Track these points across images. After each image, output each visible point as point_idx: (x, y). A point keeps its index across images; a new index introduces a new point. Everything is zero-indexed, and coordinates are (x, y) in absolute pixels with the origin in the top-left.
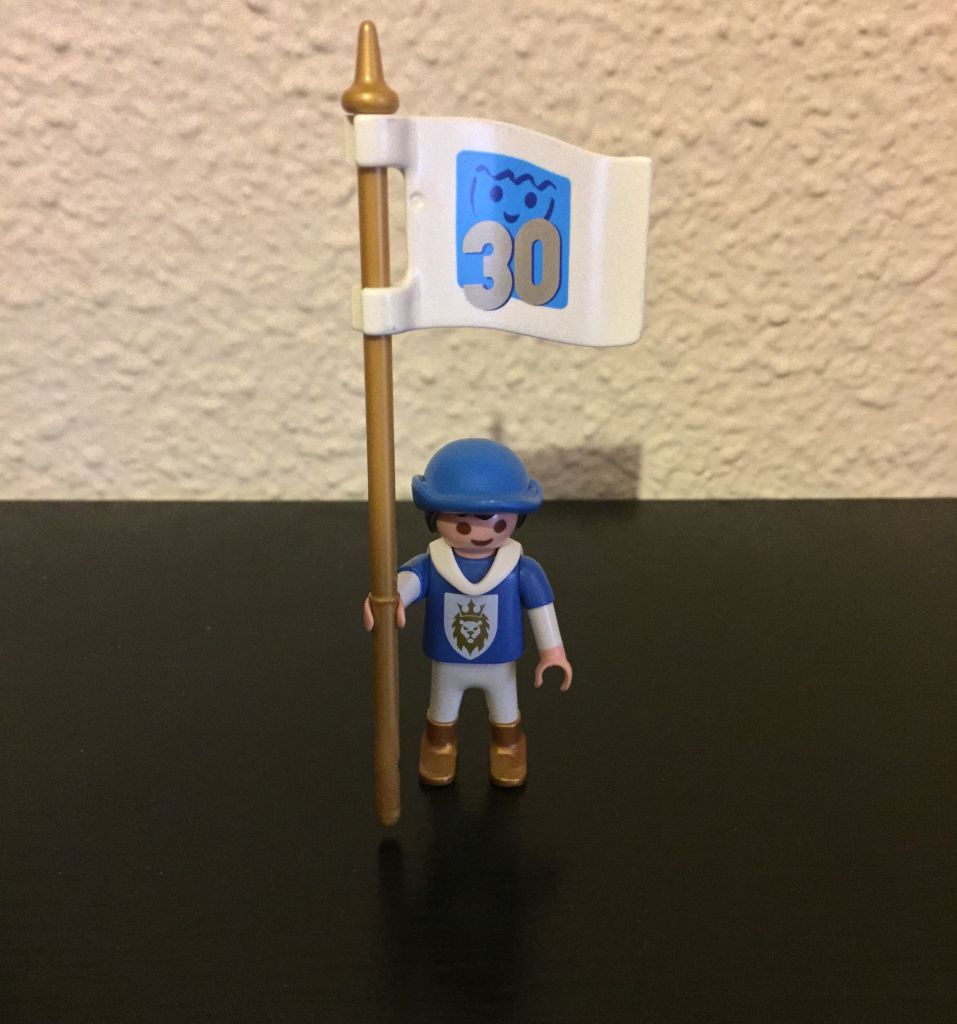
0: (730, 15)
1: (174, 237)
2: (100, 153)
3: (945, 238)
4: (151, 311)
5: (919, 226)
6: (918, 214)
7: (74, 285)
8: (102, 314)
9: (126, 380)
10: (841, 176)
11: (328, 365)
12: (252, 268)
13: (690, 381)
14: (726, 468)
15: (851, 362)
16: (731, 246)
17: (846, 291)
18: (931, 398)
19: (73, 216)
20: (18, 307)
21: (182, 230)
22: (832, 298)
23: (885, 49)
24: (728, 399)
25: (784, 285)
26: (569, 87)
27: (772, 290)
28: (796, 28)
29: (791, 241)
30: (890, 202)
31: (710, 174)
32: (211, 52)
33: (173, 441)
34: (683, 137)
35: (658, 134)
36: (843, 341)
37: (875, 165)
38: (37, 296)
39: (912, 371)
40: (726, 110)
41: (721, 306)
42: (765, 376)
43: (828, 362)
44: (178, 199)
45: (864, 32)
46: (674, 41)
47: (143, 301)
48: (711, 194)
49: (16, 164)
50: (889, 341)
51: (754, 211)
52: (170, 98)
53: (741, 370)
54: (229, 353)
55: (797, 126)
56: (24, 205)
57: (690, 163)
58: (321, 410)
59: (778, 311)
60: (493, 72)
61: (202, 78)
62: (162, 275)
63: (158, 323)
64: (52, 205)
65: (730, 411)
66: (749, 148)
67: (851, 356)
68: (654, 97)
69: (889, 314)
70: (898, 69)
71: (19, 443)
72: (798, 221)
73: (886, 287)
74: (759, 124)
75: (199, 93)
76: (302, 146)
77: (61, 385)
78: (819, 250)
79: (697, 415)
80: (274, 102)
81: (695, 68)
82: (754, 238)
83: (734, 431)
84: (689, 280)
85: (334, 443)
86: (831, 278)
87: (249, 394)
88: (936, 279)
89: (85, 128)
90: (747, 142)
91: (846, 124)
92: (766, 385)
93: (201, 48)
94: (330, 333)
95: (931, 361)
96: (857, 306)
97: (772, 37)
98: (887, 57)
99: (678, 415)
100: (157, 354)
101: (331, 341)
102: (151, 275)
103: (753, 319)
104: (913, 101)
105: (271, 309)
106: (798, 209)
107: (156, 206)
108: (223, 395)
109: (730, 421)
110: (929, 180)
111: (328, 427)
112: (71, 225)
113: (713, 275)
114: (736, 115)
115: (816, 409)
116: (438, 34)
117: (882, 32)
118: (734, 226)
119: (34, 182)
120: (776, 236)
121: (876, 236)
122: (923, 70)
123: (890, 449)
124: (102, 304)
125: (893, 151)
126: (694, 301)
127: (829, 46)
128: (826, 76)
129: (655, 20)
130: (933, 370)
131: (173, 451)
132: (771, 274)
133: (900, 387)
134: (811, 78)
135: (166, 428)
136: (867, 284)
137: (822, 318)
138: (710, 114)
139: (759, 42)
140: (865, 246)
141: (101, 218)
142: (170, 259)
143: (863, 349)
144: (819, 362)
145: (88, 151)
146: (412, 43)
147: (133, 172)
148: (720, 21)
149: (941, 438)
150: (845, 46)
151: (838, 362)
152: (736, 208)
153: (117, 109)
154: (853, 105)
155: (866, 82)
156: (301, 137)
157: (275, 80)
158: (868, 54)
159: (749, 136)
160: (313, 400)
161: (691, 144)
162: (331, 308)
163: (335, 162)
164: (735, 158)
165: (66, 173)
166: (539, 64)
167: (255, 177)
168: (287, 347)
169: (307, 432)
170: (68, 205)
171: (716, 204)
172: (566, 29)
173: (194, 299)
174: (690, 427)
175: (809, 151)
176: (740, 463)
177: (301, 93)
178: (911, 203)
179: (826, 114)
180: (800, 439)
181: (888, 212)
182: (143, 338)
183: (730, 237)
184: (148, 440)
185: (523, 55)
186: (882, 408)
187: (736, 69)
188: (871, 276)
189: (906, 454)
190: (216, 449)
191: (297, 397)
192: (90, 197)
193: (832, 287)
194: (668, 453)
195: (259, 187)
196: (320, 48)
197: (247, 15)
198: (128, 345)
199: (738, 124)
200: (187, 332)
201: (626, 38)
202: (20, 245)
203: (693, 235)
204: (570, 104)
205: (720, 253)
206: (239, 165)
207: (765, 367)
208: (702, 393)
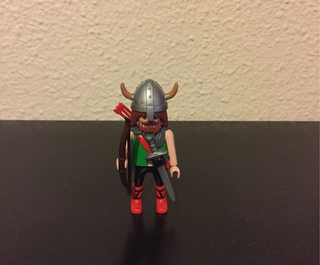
0: (184, 18)
1: (63, 63)
2: (48, 45)
3: (236, 64)
4: (57, 79)
5: (230, 62)
6: (230, 59)
7: (40, 73)
8: (46, 80)
9: (50, 94)
10: (211, 51)
11: (97, 91)
12: (80, 70)
13: (181, 96)
14: (191, 117)
15: (219, 92)
16: (188, 66)
17: (215, 76)
18: (238, 101)
19: (41, 58)
20: (27, 78)
21: (65, 61)
22: (212, 78)
23: (219, 25)
24: (190, 100)
25: (201, 74)
26: (150, 33)
27: (198, 76)
28: (199, 21)
29: (202, 65)
30: (224, 57)
31: (182, 51)
32: (73, 25)
33: (60, 109)
34: (176, 43)
35: (170, 42)
36: (216, 87)
37: (219, 49)
38: (31, 75)
39: (233, 94)
40: (185, 37)
41: (187, 79)
42: (198, 95)
43: (213, 92)
44: (65, 55)
45: (214, 21)
46: (173, 24)
47: (56, 76)
48: (183, 55)
49: (29, 47)
50: (226, 87)
51: (193, 58)
52: (64, 34)
53: (193, 93)
54: (74, 88)
55: (201, 41)
56: (30, 56)
57: (178, 48)
58: (95, 102)
59: (200, 80)
60: (134, 29)
61: (71, 30)
62: (60, 71)
63: (58, 82)
64: (36, 56)
65: (191, 103)
66: (191, 45)
67: (218, 91)
68: (169, 35)
69: (226, 81)
70: (222, 29)
71: (24, 109)
72: (203, 61)
73: (225, 75)
74: (193, 40)
75: (71, 33)
76: (92, 44)
77: (35, 95)
78: (208, 67)
79: (183, 104)
80: (86, 35)
81: (177, 29)
82: (194, 64)
83: (192, 108)
84: (179, 73)
85: (98, 110)
86: (212, 73)
87: (79, 98)
88: (235, 74)
89: (45, 40)
90: (190, 44)
91: (212, 40)
92: (199, 97)
93: (71, 24)
94: (98, 84)
95: (237, 92)
96: (218, 79)
97: (194, 22)
98: (220, 26)
99: (179, 104)
100: (58, 88)
101: (98, 86)
102: (58, 71)
103: (195, 82)
104: (226, 36)
105: (84, 79)
106: (203, 58)
107: (59, 56)
108: (73, 98)
109: (191, 105)
110: (231, 52)
111: (97, 106)
112: (41, 60)
113: (185, 72)
114: (187, 38)
115: (212, 102)
116: (122, 22)
117: (218, 21)
118: (189, 62)
119: (33, 51)
120: (198, 64)
121: (221, 64)
122: (228, 29)
123: (229, 113)
124: (46, 77)
125: (223, 46)
126: (181, 78)
127: (207, 24)
128: (206, 31)
129: (168, 19)
130: (238, 94)
131: (61, 111)
132: (198, 72)
133: (230, 98)
134: (203, 31)
135: (59, 105)
136: (220, 75)
137: (211, 82)
138: (182, 38)
139: (191, 24)
140: (219, 66)
141: (47, 58)
142: (62, 67)
143: (221, 89)
144: (211, 92)
145: (45, 44)
146: (116, 23)
147: (55, 49)
148: (182, 20)
149: (241, 110)
150: (210, 24)
151: (215, 92)
152: (189, 58)
153: (52, 36)
154: (213, 36)
155: (215, 32)
156: (92, 42)
157: (87, 30)
158: (215, 26)
159: (191, 43)
160: (94, 99)
161: (178, 44)
162: (98, 78)
163: (100, 47)
164: (188, 47)
165: (40, 49)
166: (144, 28)
167: (82, 50)
168: (88, 87)
169: (92, 107)
170: (40, 56)
171: (184, 57)
172: (150, 21)
173: (67, 76)
174: (182, 107)
175: (204, 46)
176: (194, 115)
177: (92, 33)
178: (228, 57)
179: (207, 38)
180: (209, 110)
181: (223, 59)
182: (55, 85)
183: (188, 64)
184: (55, 108)
185: (141, 26)
186: (227, 103)
187: (187, 29)
188: (220, 73)
189: (234, 114)
190: (70, 111)
191: (90, 98)
192: (45, 54)
193: (212, 75)
194: (177, 113)
195: (83, 52)
196: (97, 24)
197: (81, 18)
198: (52, 86)
199: (188, 40)
200: (65, 84)
201: (162, 23)
202: (28, 64)
203: (180, 63)
204: (151, 36)
205: (186, 67)
206: (78, 48)
207: (199, 93)
208: (184, 99)
